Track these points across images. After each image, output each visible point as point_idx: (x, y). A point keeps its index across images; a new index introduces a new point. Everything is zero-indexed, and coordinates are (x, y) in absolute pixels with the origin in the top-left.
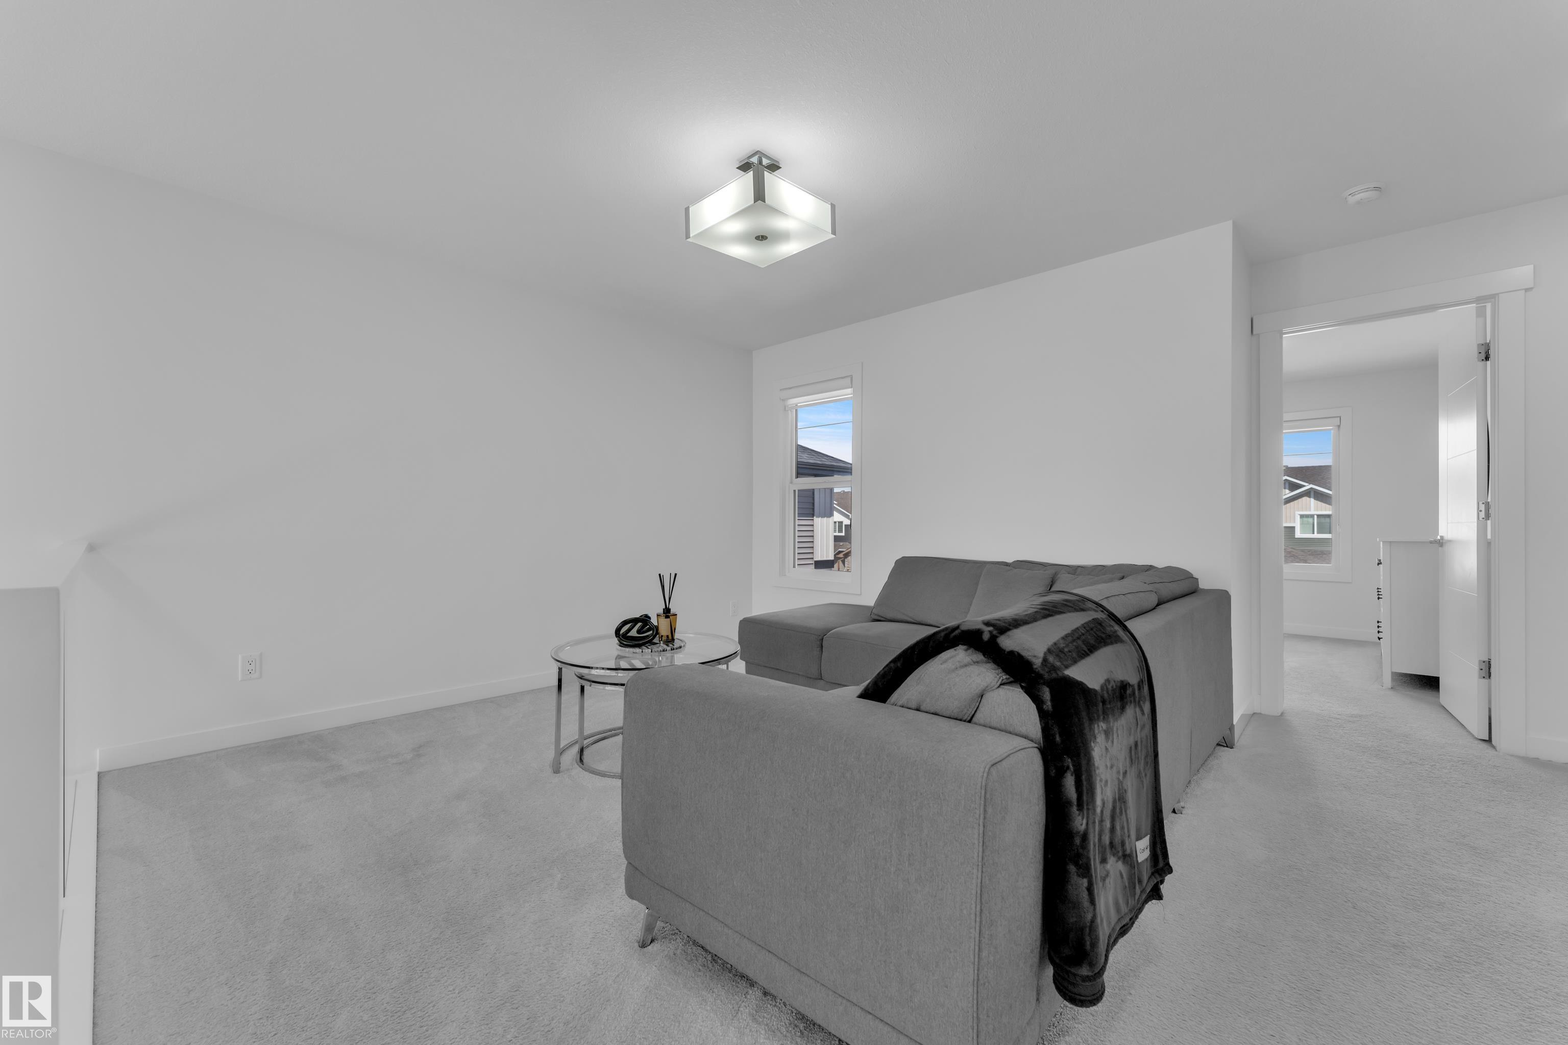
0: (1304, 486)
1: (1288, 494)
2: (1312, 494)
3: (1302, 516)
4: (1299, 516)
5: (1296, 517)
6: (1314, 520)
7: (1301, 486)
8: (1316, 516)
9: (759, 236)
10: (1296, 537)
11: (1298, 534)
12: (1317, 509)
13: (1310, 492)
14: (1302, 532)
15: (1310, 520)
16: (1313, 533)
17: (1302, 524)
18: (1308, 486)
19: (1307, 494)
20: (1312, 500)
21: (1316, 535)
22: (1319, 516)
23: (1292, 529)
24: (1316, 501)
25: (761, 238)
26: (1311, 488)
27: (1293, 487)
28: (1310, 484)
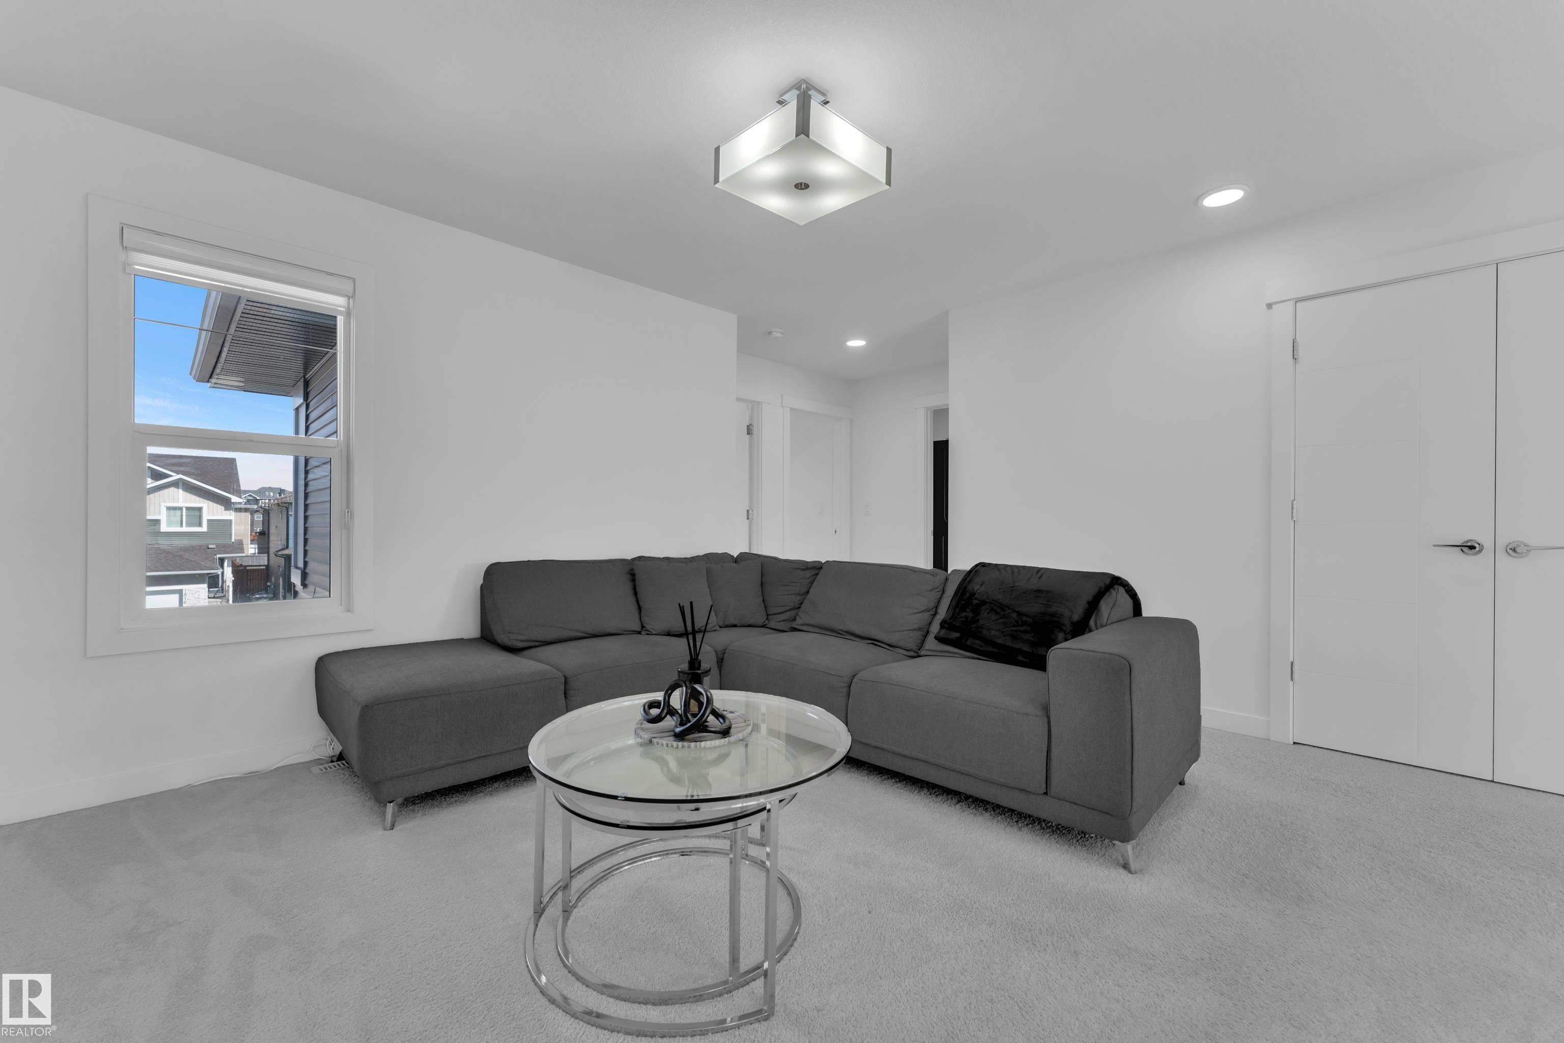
0: (171, 476)
1: (151, 483)
2: (181, 484)
3: (169, 508)
4: (165, 508)
5: (162, 510)
6: (182, 512)
7: (166, 476)
8: (184, 509)
9: (801, 183)
10: (162, 531)
11: (164, 528)
12: (185, 501)
13: (178, 482)
14: (169, 524)
15: (178, 512)
16: (182, 526)
17: (168, 516)
18: (175, 477)
19: (175, 484)
20: (181, 491)
21: (185, 529)
22: (188, 509)
23: (157, 522)
24: (185, 493)
25: (802, 186)
26: (181, 479)
27: (157, 476)
28: (178, 474)
